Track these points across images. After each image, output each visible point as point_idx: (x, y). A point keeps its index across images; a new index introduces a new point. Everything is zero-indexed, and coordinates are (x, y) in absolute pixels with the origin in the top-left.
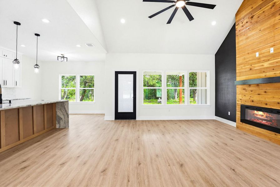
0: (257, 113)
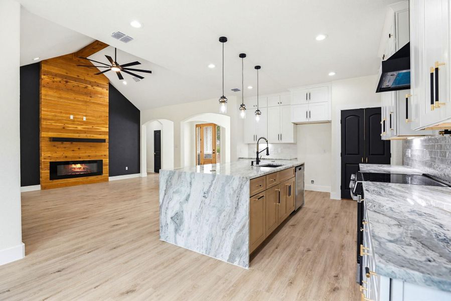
0: (75, 167)
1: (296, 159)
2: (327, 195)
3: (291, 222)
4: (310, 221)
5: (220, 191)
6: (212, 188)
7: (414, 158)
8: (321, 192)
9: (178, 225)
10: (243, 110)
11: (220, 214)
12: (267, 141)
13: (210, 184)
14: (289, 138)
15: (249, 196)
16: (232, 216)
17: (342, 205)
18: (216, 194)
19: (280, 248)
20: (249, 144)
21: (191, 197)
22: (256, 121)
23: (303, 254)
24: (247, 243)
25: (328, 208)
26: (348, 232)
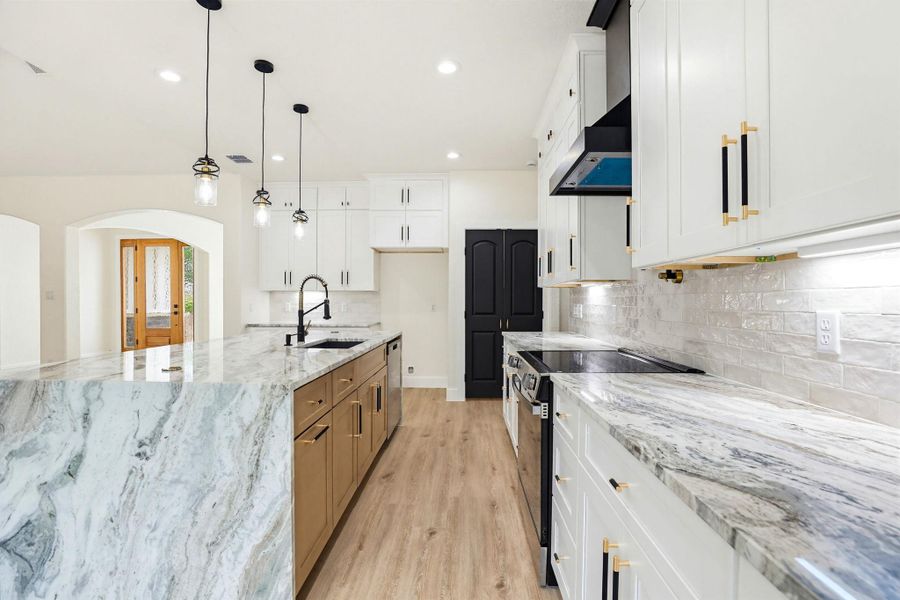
1: (379, 324)
2: (440, 393)
3: (382, 468)
4: (419, 458)
5: (197, 433)
6: (168, 427)
7: (590, 320)
8: (427, 389)
9: (33, 562)
10: (262, 206)
11: (199, 502)
12: (325, 286)
13: (162, 414)
14: (363, 281)
15: (291, 437)
16: (239, 502)
17: (469, 411)
18: (185, 442)
19: (369, 545)
20: (271, 292)
21: (87, 460)
22: (295, 237)
23: (422, 546)
24: (290, 568)
25: (448, 421)
26: (494, 469)
